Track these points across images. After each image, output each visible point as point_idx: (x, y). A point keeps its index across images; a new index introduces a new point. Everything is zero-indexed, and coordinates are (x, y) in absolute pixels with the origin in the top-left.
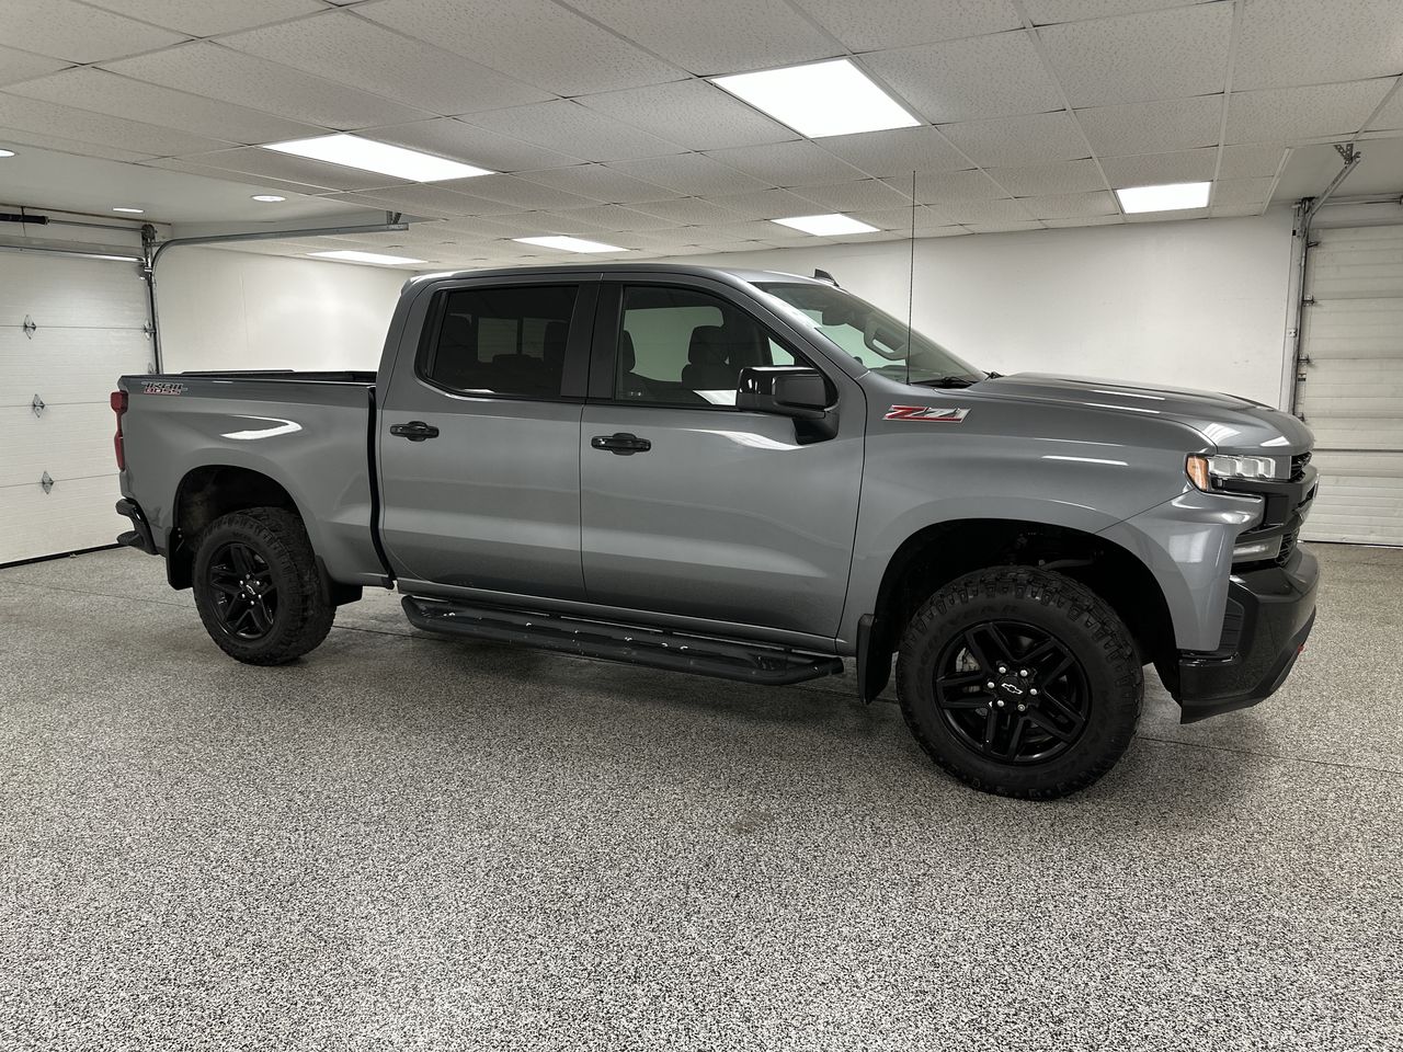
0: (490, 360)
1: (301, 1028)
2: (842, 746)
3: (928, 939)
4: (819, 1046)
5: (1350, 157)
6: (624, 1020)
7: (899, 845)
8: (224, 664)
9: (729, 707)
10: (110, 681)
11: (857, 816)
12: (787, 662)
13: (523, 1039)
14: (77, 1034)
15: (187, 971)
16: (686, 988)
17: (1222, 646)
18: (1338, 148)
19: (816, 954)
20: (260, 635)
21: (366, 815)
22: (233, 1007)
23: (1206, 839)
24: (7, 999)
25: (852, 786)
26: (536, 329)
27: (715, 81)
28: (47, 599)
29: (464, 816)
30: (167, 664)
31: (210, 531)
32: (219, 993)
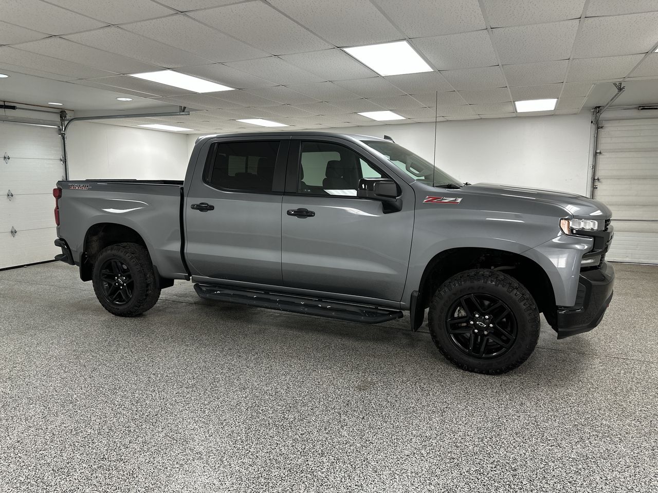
0: (234, 175)
1: (171, 479)
2: (402, 352)
3: (452, 435)
4: (409, 482)
5: (620, 89)
6: (319, 472)
7: (433, 395)
8: (107, 316)
9: (347, 334)
10: (54, 324)
11: (413, 382)
12: (377, 313)
13: (274, 481)
14: (66, 483)
15: (113, 454)
16: (346, 458)
17: (576, 304)
18: (615, 84)
19: (403, 443)
20: (125, 303)
21: (186, 384)
22: (137, 470)
23: (569, 391)
24: (29, 468)
25: (408, 369)
26: (254, 161)
27: (346, 50)
28: (16, 287)
29: (232, 384)
30: (80, 316)
31: (102, 254)
32: (130, 464)
